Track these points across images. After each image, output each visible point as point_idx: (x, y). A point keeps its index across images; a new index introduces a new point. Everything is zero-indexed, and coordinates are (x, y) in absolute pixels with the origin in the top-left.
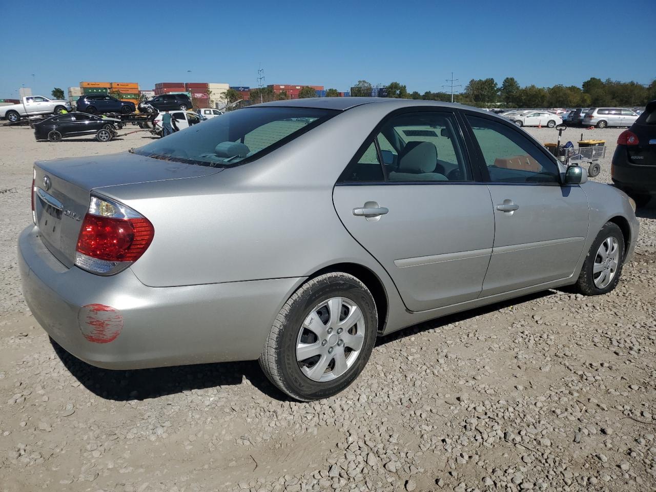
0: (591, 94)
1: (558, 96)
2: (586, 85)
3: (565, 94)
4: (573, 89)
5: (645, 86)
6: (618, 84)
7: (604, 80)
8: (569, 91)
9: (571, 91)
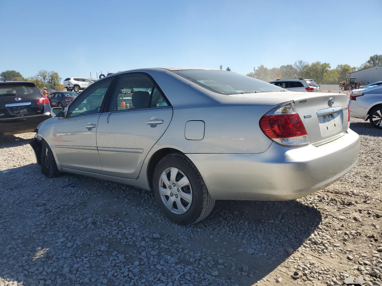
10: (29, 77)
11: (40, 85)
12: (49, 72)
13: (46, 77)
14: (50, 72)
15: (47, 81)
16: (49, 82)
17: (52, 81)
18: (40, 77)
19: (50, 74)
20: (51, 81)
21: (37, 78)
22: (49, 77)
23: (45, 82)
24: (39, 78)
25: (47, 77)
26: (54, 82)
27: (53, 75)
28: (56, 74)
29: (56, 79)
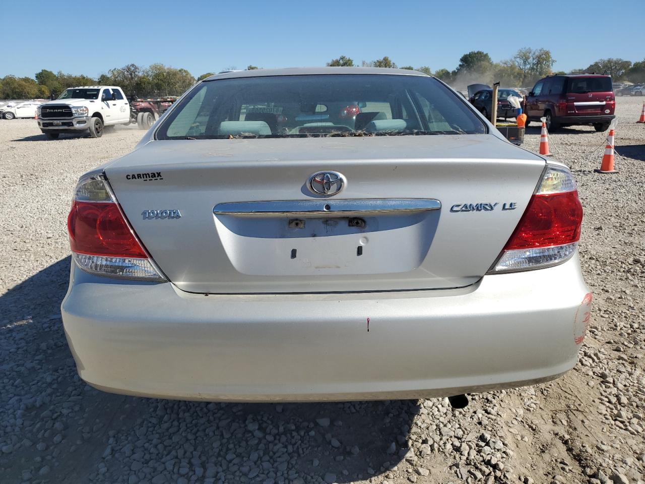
0: (47, 86)
1: (13, 87)
2: (39, 76)
3: (20, 85)
4: (27, 80)
5: (95, 80)
6: (70, 77)
7: (55, 73)
8: (24, 83)
9: (26, 82)
10: (501, 62)
11: (516, 74)
12: (534, 50)
13: (529, 61)
14: (537, 50)
15: (528, 66)
16: (532, 69)
17: (537, 66)
18: (518, 60)
19: (537, 54)
20: (535, 67)
21: (513, 62)
22: (533, 59)
23: (526, 68)
24: (517, 62)
25: (531, 60)
26: (541, 68)
27: (540, 56)
28: (547, 53)
29: (544, 63)
